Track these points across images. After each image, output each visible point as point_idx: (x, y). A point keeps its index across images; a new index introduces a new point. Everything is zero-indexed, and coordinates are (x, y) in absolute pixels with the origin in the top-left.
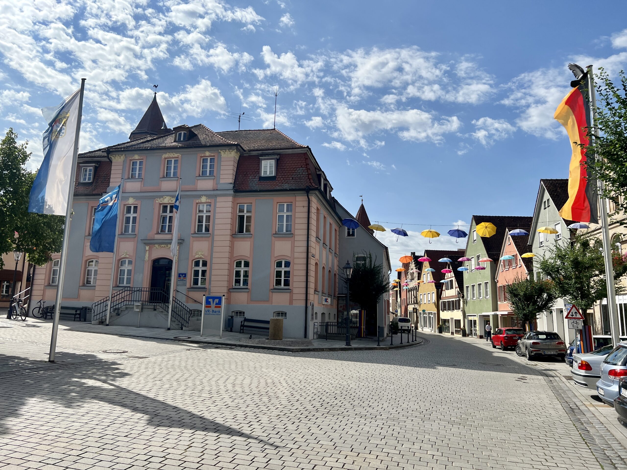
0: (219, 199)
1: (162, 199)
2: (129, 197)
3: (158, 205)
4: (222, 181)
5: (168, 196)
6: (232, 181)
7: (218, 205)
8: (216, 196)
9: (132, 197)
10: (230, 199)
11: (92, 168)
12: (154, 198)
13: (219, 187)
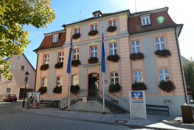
0: (121, 39)
1: (91, 44)
2: (75, 45)
3: (89, 47)
4: (121, 31)
5: (94, 42)
6: (127, 29)
7: (121, 42)
8: (119, 38)
9: (76, 45)
10: (127, 38)
11: (58, 36)
12: (87, 44)
13: (120, 34)
